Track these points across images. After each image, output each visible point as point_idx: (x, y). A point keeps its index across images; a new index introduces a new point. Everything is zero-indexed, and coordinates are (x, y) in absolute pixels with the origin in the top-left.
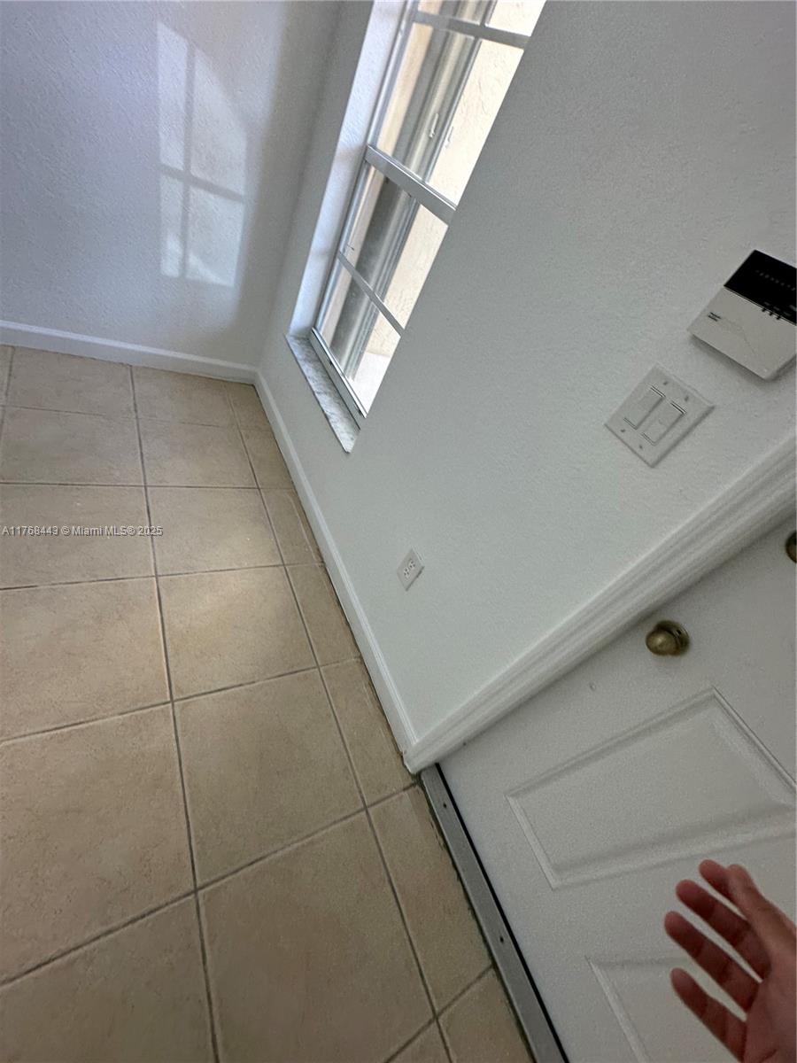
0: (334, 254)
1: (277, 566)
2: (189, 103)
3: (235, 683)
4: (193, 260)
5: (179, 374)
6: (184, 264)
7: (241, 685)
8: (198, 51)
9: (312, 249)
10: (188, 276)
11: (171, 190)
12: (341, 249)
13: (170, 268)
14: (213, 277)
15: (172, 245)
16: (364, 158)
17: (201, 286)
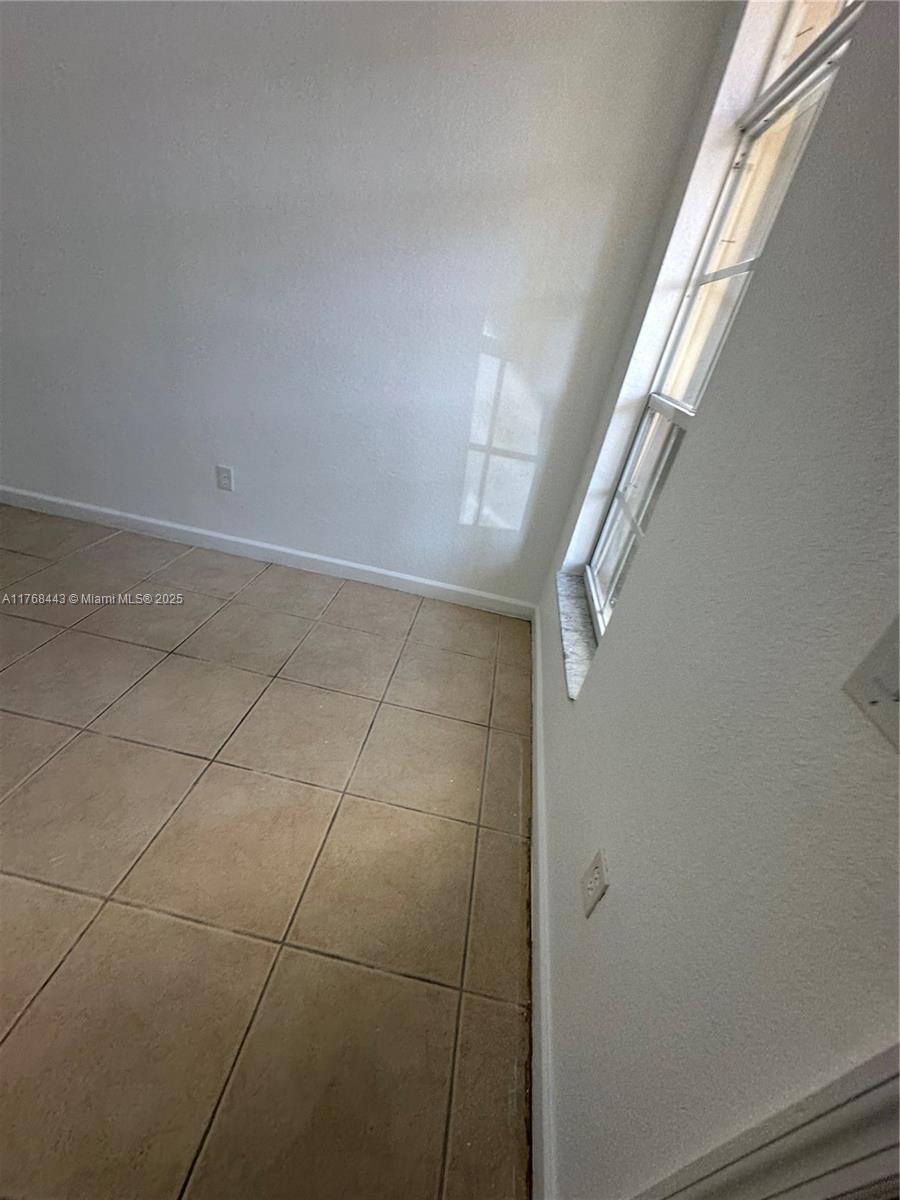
0: (613, 493)
1: (470, 824)
2: (497, 400)
3: (352, 956)
4: (486, 511)
5: (461, 606)
6: (478, 514)
7: (357, 963)
8: (508, 364)
9: (589, 491)
10: (481, 524)
11: (475, 459)
12: (621, 489)
13: (467, 518)
14: (501, 523)
15: (471, 501)
16: (647, 406)
17: (489, 531)
